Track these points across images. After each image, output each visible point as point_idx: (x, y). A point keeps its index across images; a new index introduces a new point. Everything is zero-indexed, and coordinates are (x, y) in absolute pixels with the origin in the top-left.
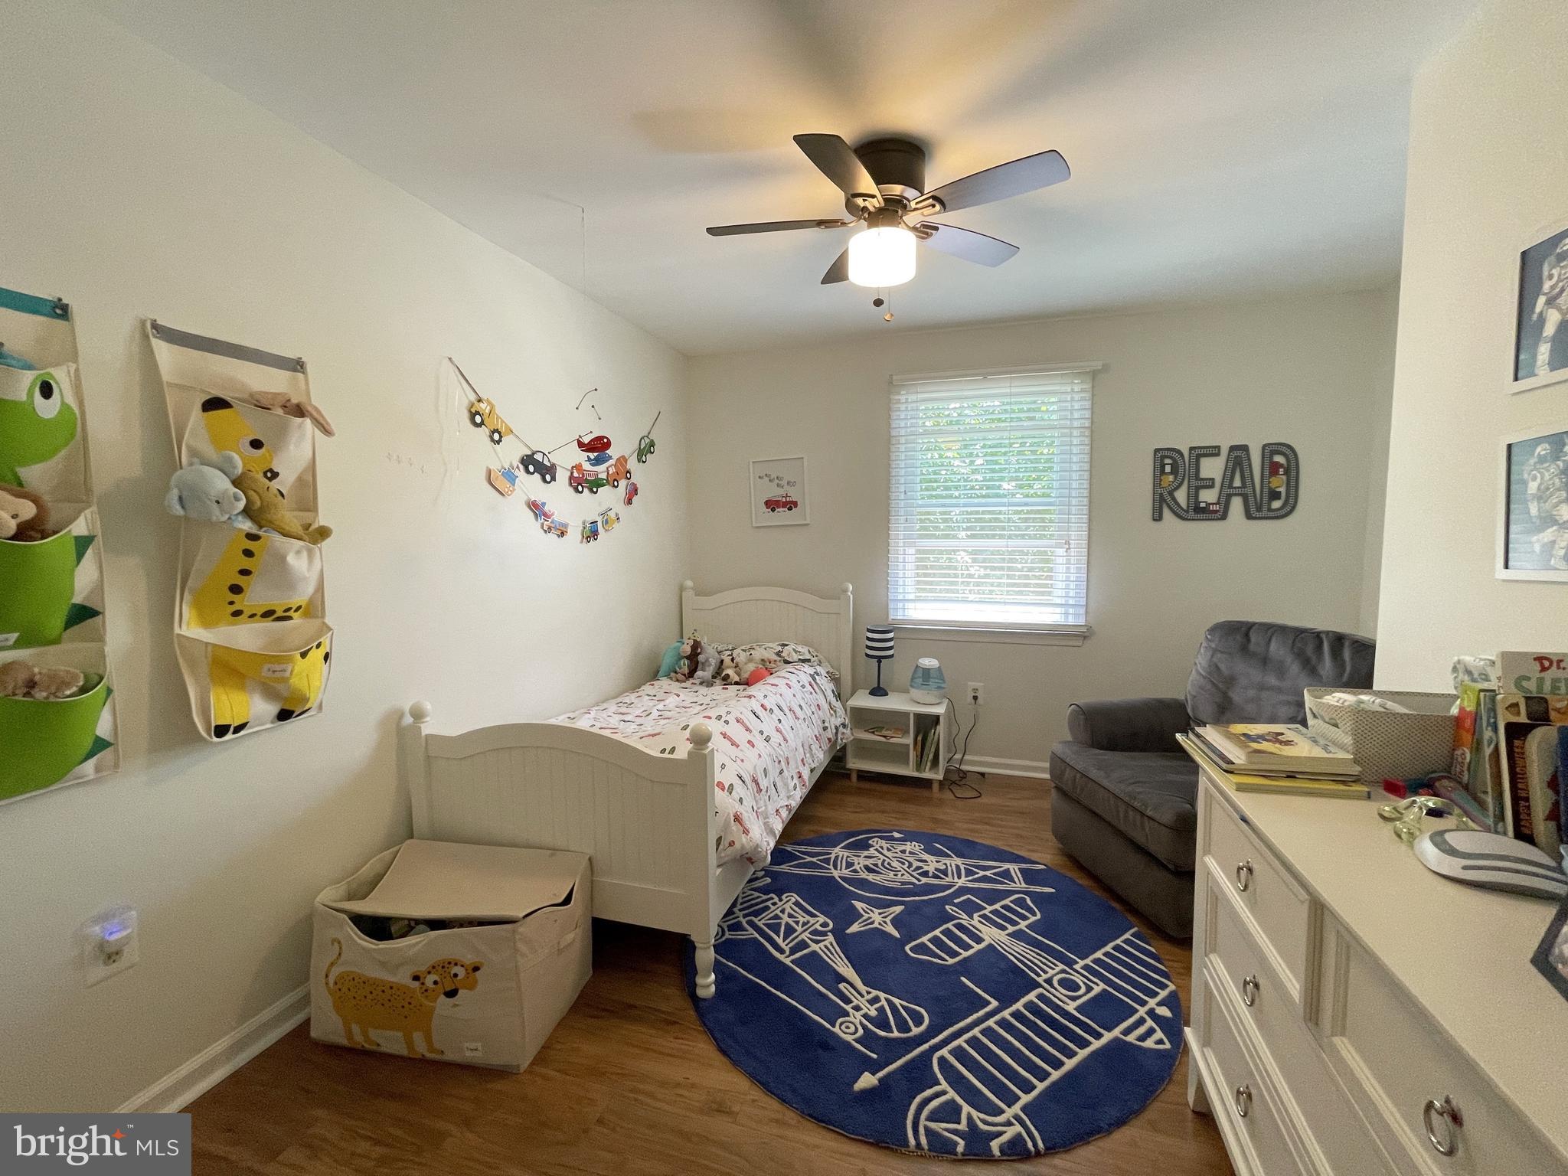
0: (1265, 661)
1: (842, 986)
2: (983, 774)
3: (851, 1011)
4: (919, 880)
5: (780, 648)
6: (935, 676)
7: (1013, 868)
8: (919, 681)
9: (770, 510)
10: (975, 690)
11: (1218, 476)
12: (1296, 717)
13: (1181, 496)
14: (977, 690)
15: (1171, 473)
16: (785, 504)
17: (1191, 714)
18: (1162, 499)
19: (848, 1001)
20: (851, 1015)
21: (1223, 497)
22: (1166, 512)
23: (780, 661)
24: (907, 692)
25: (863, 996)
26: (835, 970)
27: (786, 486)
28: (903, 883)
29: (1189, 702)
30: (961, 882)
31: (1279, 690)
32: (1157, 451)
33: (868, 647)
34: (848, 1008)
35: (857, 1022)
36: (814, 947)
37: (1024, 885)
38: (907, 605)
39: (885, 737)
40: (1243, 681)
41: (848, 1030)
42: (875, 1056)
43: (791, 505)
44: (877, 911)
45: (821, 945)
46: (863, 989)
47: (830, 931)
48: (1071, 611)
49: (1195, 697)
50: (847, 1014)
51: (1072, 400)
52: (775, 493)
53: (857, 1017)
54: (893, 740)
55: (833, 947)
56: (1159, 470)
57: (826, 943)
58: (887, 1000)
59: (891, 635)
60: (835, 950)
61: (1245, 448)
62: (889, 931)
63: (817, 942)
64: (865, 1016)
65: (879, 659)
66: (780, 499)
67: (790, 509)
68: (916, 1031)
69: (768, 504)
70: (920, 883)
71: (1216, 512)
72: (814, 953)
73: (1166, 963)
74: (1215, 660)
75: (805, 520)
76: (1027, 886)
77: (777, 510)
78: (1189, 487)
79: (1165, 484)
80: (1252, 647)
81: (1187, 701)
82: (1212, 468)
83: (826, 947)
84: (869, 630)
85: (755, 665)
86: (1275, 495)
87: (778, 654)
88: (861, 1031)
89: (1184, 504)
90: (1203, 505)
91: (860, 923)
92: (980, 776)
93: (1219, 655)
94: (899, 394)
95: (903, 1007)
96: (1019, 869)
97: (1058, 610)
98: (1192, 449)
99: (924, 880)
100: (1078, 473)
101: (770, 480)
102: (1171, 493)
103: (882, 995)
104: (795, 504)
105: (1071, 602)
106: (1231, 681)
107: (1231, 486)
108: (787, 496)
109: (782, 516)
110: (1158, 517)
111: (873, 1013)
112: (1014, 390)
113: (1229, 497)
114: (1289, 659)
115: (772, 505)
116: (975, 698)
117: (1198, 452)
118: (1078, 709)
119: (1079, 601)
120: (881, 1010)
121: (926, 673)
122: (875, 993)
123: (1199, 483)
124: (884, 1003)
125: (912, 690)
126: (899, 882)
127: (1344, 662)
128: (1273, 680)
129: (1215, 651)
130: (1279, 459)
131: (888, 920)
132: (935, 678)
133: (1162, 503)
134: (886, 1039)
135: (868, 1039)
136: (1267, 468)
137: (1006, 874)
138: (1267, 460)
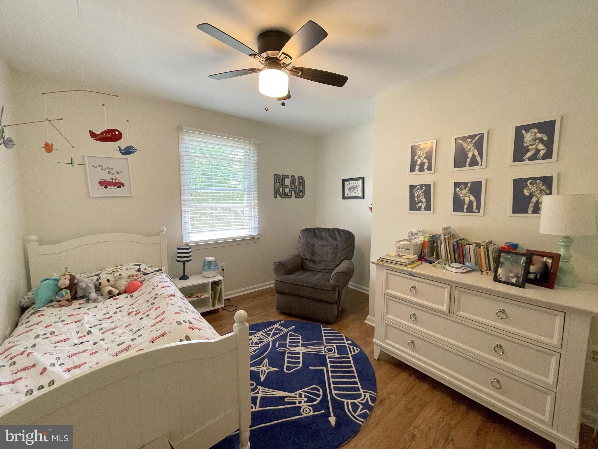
0: (322, 238)
1: (286, 400)
2: (229, 299)
3: (300, 405)
4: (258, 347)
5: (137, 267)
6: (214, 264)
7: (277, 326)
8: (207, 267)
9: (103, 187)
10: (222, 266)
11: (289, 184)
12: (334, 252)
13: (281, 190)
14: (223, 266)
15: (278, 183)
16: (114, 184)
17: (302, 257)
18: (277, 192)
19: (295, 403)
20: (301, 406)
21: (290, 191)
22: (278, 195)
23: (141, 274)
24: (201, 273)
25: (296, 397)
26: (276, 397)
27: (115, 174)
28: (255, 351)
29: (301, 254)
30: (270, 339)
31: (327, 246)
32: (275, 175)
33: (178, 257)
34: (297, 405)
35: (306, 406)
36: (259, 395)
37: (286, 330)
38: (191, 235)
39: (198, 297)
40: (317, 245)
41: (307, 411)
42: (323, 411)
43: (120, 185)
44: (261, 366)
45: (260, 392)
46: (293, 394)
47: (256, 386)
48: (253, 230)
49: (303, 252)
50: (300, 407)
51: (250, 153)
52: (106, 177)
53: (304, 405)
54: (202, 297)
55: (266, 390)
56: (276, 181)
57: (261, 390)
58: (303, 392)
59: (190, 250)
60: (267, 390)
61: (294, 176)
62: (272, 370)
63: (258, 393)
64: (305, 402)
65: (184, 262)
66: (111, 181)
67: (119, 187)
68: (321, 393)
69: (101, 183)
70: (259, 347)
71: (289, 195)
72: (262, 398)
73: (336, 330)
74: (307, 240)
75: (131, 194)
76: (287, 329)
77: (109, 187)
78: (283, 187)
79: (277, 186)
80: (317, 235)
81: (300, 254)
82: (288, 182)
83: (262, 392)
84: (178, 249)
85: (125, 280)
86: (301, 191)
87: (138, 270)
88: (311, 408)
89: (282, 192)
90: (286, 193)
91: (262, 375)
92: (228, 301)
93: (308, 238)
94: (183, 135)
95: (309, 389)
96: (279, 325)
97: (247, 230)
98: (283, 175)
99: (259, 346)
100: (254, 180)
101: (102, 169)
102: (279, 189)
103: (300, 391)
104: (123, 185)
105: (253, 227)
106: (313, 245)
107: (292, 188)
108: (116, 179)
109: (113, 191)
110: (276, 197)
111: (306, 399)
112: (233, 145)
113: (292, 191)
114: (328, 237)
115: (104, 184)
116: (223, 270)
117: (285, 176)
118: (278, 263)
119: (256, 226)
120: (305, 396)
121: (210, 263)
122: (297, 392)
123: (286, 186)
124: (303, 393)
125: (203, 272)
126: (253, 351)
127: (342, 236)
128: (325, 243)
129: (307, 238)
130: (301, 181)
131: (268, 366)
132: (213, 265)
133: (277, 193)
134: (318, 403)
135: (315, 408)
136: (299, 183)
137: (277, 329)
138: (299, 181)
